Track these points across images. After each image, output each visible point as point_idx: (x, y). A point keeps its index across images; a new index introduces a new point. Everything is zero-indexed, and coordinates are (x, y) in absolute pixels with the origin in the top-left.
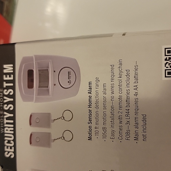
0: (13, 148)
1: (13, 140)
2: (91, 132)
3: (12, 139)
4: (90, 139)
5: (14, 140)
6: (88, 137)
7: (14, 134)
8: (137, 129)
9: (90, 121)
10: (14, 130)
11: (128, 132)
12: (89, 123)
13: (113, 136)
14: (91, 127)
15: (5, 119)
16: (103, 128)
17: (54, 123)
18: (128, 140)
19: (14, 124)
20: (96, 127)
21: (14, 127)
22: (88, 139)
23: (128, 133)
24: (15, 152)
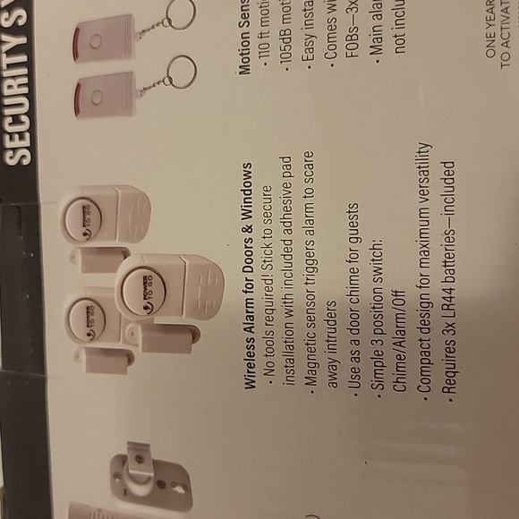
0: (27, 135)
1: (25, 114)
2: (247, 52)
3: (26, 109)
4: (245, 70)
5: (31, 114)
6: (240, 67)
7: (31, 96)
8: (377, 22)
9: (245, 18)
10: (31, 84)
11: (354, 32)
12: (241, 25)
13: (311, 50)
14: (247, 35)
15: (4, 55)
16: (283, 33)
17: (142, 40)
18: (352, 56)
19: (29, 64)
20: (261, 34)
21: (30, 75)
22: (240, 73)
23: (352, 38)
24: (32, 148)
